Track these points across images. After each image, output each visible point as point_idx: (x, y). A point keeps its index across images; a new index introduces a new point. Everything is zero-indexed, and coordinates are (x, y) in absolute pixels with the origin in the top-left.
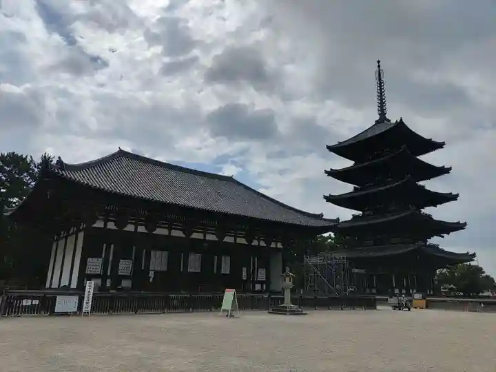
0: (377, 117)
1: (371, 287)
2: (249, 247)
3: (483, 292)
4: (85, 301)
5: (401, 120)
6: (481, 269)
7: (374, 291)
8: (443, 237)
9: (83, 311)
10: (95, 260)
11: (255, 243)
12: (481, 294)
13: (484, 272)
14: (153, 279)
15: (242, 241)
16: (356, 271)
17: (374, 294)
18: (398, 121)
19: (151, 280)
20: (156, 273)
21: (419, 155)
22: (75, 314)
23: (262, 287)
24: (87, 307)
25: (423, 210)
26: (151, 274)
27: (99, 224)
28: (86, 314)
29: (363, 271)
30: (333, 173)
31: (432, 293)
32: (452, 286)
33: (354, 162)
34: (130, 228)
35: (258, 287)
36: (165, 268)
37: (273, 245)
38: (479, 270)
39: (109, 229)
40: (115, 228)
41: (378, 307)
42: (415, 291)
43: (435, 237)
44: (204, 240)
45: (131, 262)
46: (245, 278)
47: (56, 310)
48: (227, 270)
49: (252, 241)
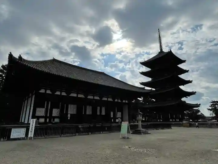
0: (159, 51)
1: (160, 119)
2: (114, 102)
4: (30, 131)
5: (170, 50)
8: (187, 98)
9: (29, 137)
10: (41, 109)
11: (116, 100)
14: (70, 118)
15: (110, 100)
19: (69, 118)
20: (71, 115)
21: (178, 65)
22: (23, 139)
24: (31, 134)
25: (180, 87)
26: (69, 116)
27: (42, 91)
28: (31, 138)
34: (58, 93)
36: (75, 113)
37: (124, 101)
39: (48, 94)
40: (50, 93)
41: (172, 128)
43: (184, 97)
44: (94, 99)
45: (59, 110)
46: (112, 116)
47: (11, 137)
48: (103, 113)
49: (115, 100)
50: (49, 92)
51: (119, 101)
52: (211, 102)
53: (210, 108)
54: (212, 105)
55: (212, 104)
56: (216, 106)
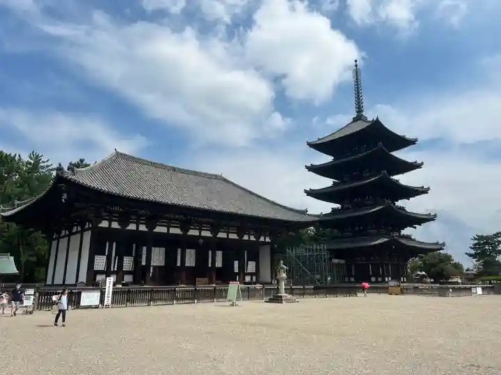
0: (355, 115)
1: (350, 276)
2: (240, 241)
3: (451, 278)
4: (106, 295)
5: (377, 118)
6: (451, 256)
7: (352, 279)
8: (415, 228)
9: (105, 304)
10: (100, 257)
11: (246, 237)
12: (450, 281)
13: (453, 260)
15: (233, 236)
16: (336, 261)
17: (352, 282)
18: (375, 119)
20: (155, 268)
21: (392, 151)
22: (97, 307)
23: (252, 279)
24: (108, 300)
25: (397, 203)
27: (104, 224)
28: (107, 307)
29: (343, 261)
30: (313, 169)
31: (405, 280)
32: (424, 273)
33: (333, 158)
34: (132, 227)
35: (248, 279)
36: (162, 263)
37: (262, 239)
38: (448, 258)
39: (113, 228)
40: (119, 227)
42: (390, 279)
43: (408, 228)
44: (200, 237)
45: (132, 258)
46: (236, 270)
47: (82, 304)
48: (219, 264)
49: (243, 236)
50: (115, 225)
51: (252, 238)
52: (475, 239)
53: (473, 252)
54: (476, 244)
55: (476, 241)
56: (487, 247)
